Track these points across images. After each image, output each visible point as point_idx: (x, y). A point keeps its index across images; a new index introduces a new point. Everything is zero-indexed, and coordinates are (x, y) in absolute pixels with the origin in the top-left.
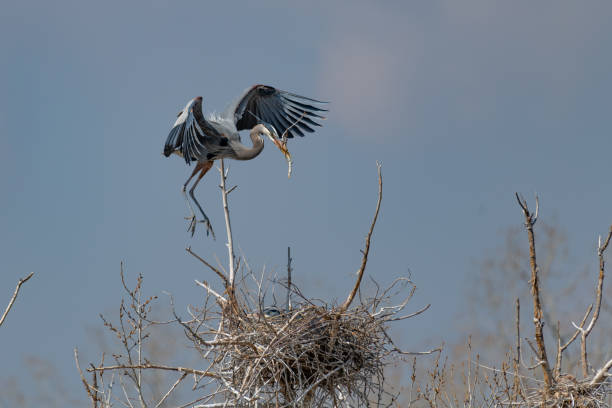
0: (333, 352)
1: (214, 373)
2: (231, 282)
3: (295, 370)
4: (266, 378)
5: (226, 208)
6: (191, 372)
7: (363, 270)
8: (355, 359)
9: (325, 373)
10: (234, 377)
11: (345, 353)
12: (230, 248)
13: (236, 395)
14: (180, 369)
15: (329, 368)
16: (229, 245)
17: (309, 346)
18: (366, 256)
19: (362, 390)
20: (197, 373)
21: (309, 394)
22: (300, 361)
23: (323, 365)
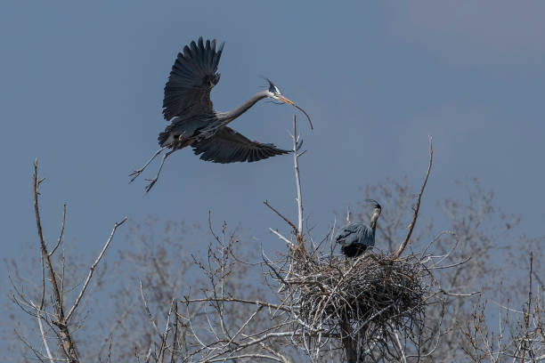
0: (386, 292)
1: (285, 307)
2: (300, 230)
3: (354, 307)
4: (329, 313)
5: (297, 168)
6: (267, 306)
7: (413, 224)
8: (403, 299)
9: (379, 310)
10: (301, 311)
11: (395, 294)
12: (299, 203)
13: (303, 326)
14: (257, 302)
15: (382, 306)
16: (299, 200)
17: (366, 287)
18: (416, 214)
19: (408, 325)
20: (271, 306)
21: (365, 328)
22: (358, 299)
23: (377, 303)
